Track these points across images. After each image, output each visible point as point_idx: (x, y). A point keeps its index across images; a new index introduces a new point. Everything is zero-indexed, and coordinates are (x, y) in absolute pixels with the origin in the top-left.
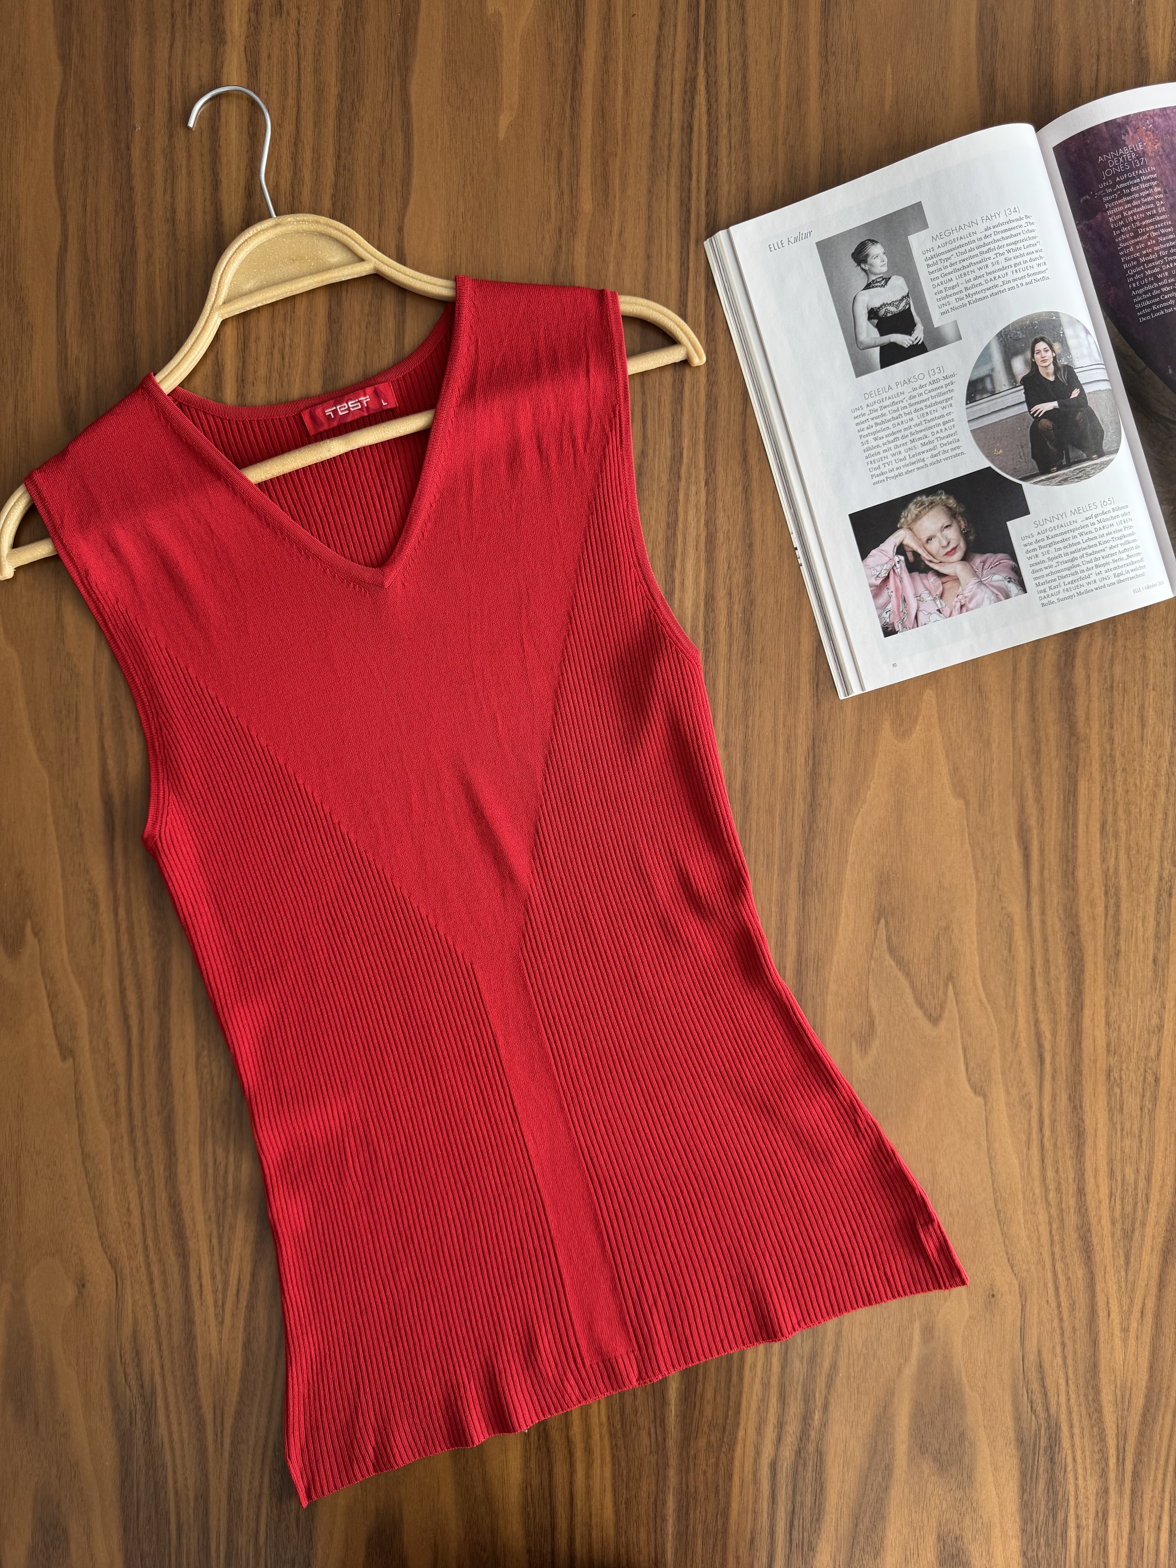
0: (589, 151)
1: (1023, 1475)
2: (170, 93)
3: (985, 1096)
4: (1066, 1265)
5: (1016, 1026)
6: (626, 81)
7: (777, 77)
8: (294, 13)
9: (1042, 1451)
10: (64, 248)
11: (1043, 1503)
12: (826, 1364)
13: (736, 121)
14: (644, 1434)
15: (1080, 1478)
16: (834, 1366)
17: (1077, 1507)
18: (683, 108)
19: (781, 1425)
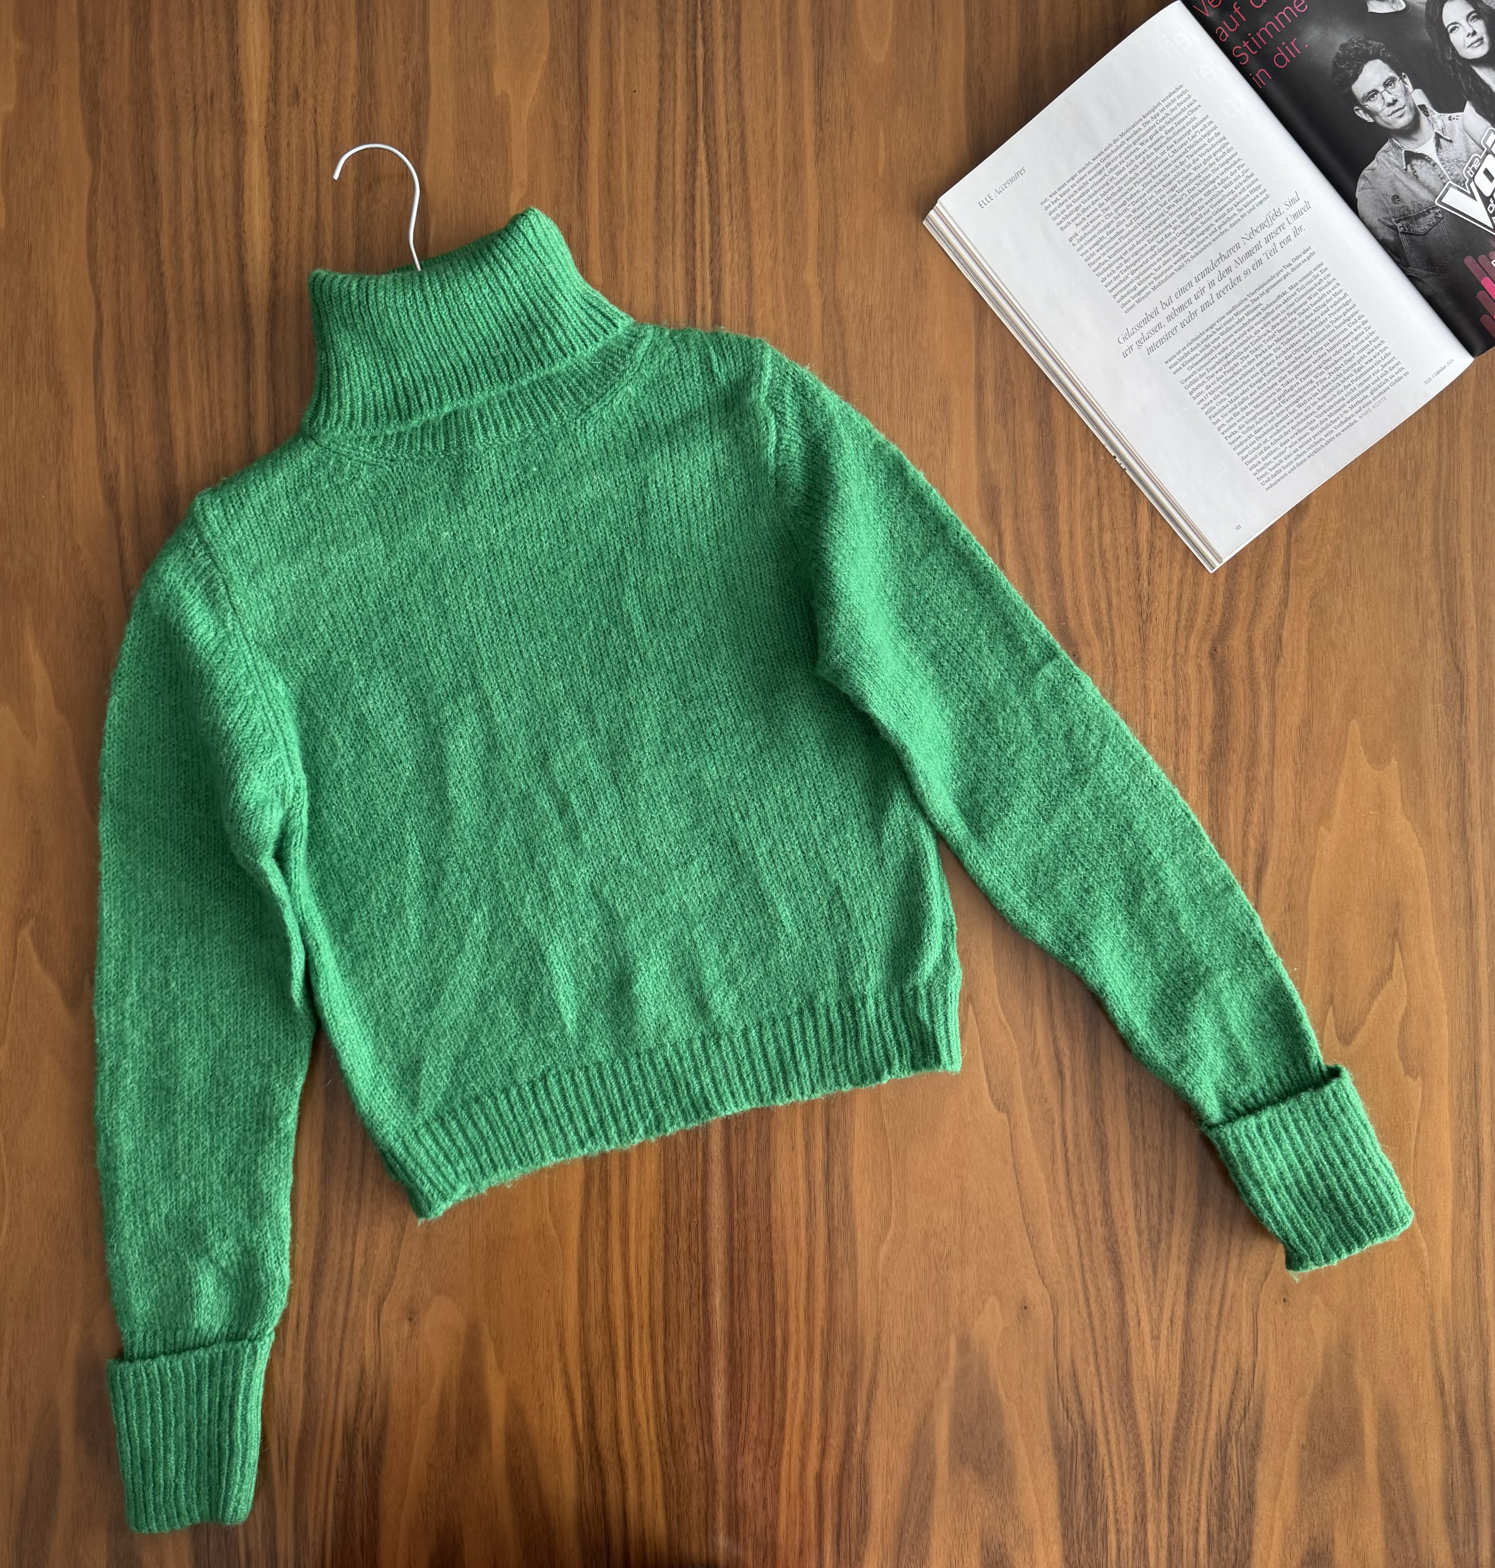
0: (597, 224)
1: (1062, 1481)
2: (195, 182)
3: (1008, 1112)
4: (1095, 1276)
5: (1035, 1044)
6: (630, 155)
7: (774, 145)
8: (310, 102)
9: (1079, 1458)
10: (99, 335)
11: (1083, 1509)
12: (866, 1378)
13: (737, 190)
14: (692, 1452)
15: (1118, 1483)
16: (874, 1381)
17: (1116, 1512)
18: (686, 181)
19: (824, 1439)
